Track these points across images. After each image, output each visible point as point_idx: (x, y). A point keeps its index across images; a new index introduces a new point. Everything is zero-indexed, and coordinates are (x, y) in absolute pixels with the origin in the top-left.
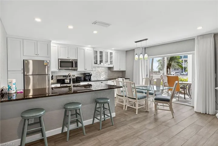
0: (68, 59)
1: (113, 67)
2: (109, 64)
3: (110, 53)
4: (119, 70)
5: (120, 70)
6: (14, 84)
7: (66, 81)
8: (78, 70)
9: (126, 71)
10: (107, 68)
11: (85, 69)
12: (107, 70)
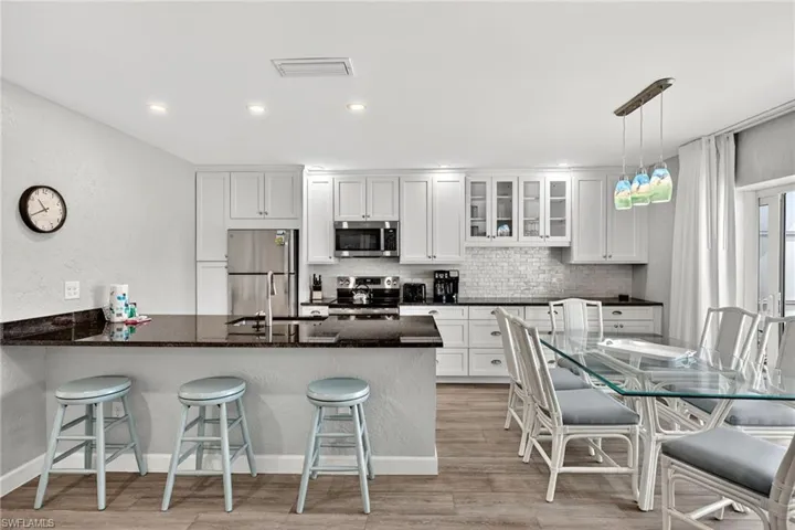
0: (364, 220)
1: (567, 245)
2: (548, 233)
3: (552, 183)
4: (603, 261)
5: (609, 261)
6: (119, 298)
7: (357, 297)
8: (402, 259)
9: (650, 267)
10: (547, 252)
11: (430, 254)
12: (547, 260)
